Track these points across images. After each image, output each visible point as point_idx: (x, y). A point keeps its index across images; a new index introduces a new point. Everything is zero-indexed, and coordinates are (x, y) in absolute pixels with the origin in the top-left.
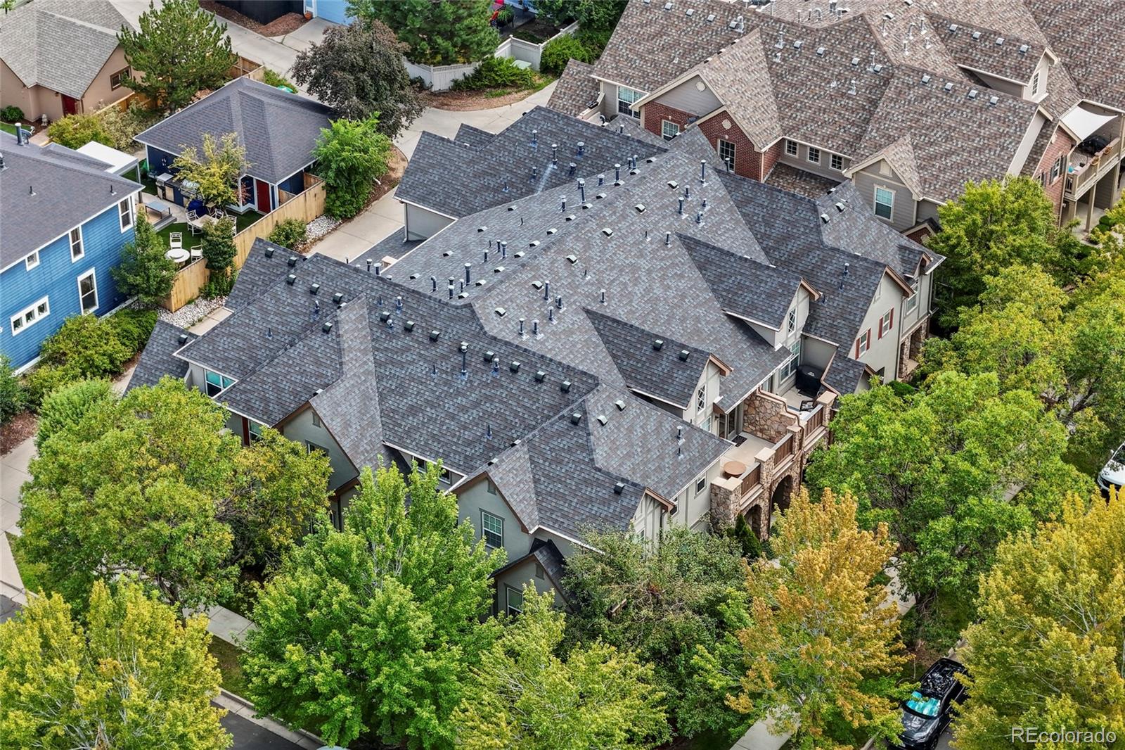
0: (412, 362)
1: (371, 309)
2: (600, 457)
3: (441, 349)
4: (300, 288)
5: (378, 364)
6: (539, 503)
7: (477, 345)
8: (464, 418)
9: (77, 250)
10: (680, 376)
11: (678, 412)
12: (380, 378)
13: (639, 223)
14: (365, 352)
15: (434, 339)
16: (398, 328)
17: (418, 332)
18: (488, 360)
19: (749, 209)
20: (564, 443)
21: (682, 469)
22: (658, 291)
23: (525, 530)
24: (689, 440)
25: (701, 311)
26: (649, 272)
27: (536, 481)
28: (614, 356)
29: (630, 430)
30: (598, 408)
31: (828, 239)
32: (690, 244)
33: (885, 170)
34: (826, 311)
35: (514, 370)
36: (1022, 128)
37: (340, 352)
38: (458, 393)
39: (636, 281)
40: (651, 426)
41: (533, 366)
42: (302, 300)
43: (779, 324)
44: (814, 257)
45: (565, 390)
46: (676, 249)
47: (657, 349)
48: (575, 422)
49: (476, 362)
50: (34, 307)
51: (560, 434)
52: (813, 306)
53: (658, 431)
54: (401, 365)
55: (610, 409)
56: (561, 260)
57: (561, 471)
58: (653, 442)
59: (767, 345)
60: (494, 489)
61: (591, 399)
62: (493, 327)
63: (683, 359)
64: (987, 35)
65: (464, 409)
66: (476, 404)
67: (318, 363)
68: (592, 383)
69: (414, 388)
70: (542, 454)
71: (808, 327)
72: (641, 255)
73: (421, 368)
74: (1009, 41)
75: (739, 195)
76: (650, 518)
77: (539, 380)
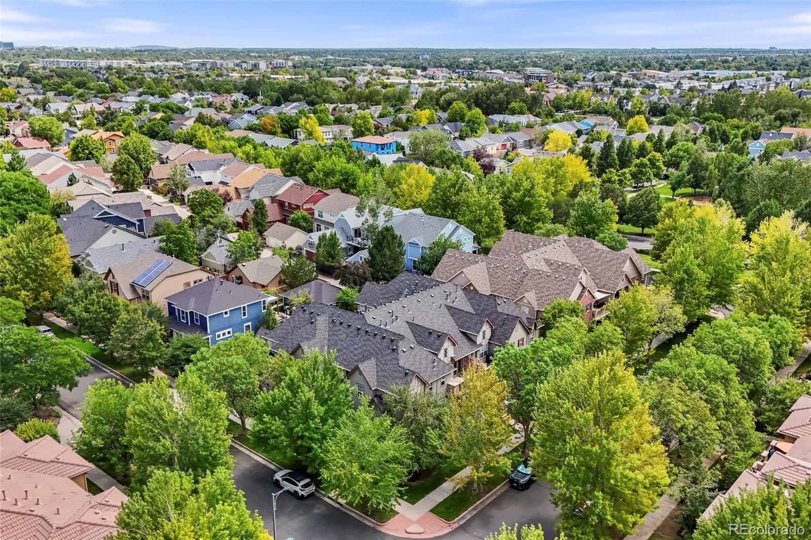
0: (341, 334)
1: (330, 318)
2: (401, 363)
3: (351, 329)
4: (307, 312)
5: (329, 335)
6: (377, 380)
7: (364, 327)
8: (356, 352)
9: (244, 315)
10: (437, 342)
11: (437, 355)
12: (329, 341)
13: (431, 300)
14: (325, 331)
15: (349, 326)
16: (338, 323)
17: (344, 324)
18: (367, 332)
19: (473, 301)
20: (389, 358)
21: (435, 373)
22: (435, 320)
23: (371, 389)
24: (438, 364)
25: (451, 328)
26: (432, 314)
27: (377, 372)
28: (415, 337)
29: (415, 356)
30: (402, 346)
31: (499, 309)
32: (449, 308)
33: (525, 301)
34: (498, 333)
35: (375, 335)
36: (574, 286)
37: (315, 330)
38: (355, 344)
39: (427, 316)
40: (423, 356)
41: (382, 333)
42: (307, 316)
43: (478, 333)
44: (494, 316)
45: (392, 341)
46: (444, 309)
47: (430, 333)
48: (394, 350)
49: (362, 333)
50: (226, 331)
51: (388, 355)
52: (493, 332)
53: (426, 358)
54: (337, 335)
55: (408, 347)
56: (401, 306)
57: (386, 368)
58: (424, 362)
59: (475, 343)
60: (361, 373)
61: (400, 343)
62: (370, 321)
63: (439, 336)
64: (563, 264)
65: (356, 349)
66: (361, 348)
67: (307, 334)
68: (402, 337)
69: (340, 343)
70: (380, 362)
71: (490, 339)
72: (431, 309)
73: (344, 336)
74: (571, 265)
75: (469, 297)
76: (419, 388)
77: (384, 338)
